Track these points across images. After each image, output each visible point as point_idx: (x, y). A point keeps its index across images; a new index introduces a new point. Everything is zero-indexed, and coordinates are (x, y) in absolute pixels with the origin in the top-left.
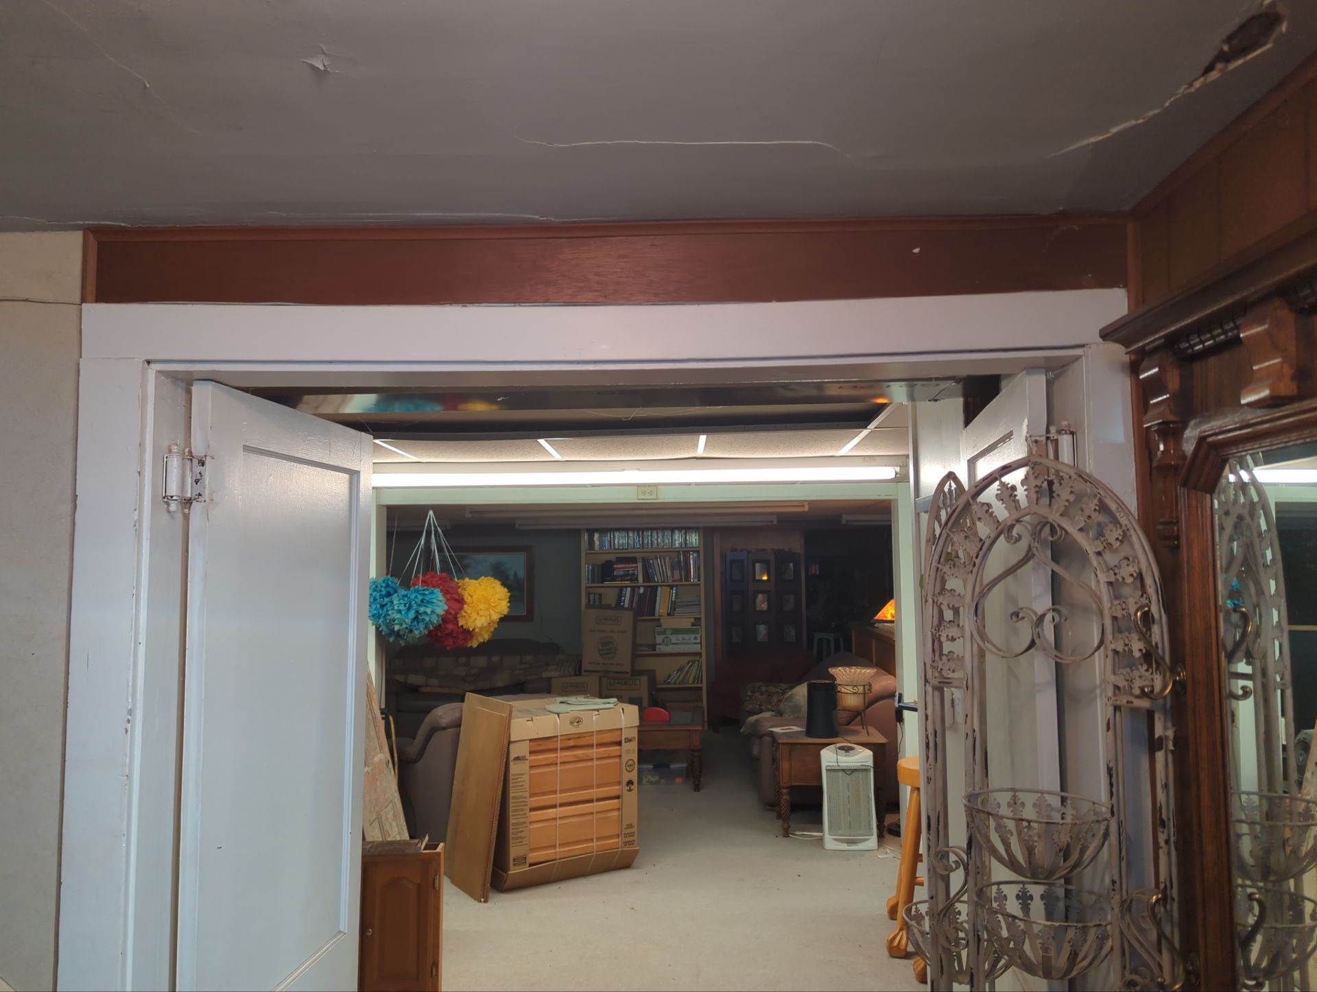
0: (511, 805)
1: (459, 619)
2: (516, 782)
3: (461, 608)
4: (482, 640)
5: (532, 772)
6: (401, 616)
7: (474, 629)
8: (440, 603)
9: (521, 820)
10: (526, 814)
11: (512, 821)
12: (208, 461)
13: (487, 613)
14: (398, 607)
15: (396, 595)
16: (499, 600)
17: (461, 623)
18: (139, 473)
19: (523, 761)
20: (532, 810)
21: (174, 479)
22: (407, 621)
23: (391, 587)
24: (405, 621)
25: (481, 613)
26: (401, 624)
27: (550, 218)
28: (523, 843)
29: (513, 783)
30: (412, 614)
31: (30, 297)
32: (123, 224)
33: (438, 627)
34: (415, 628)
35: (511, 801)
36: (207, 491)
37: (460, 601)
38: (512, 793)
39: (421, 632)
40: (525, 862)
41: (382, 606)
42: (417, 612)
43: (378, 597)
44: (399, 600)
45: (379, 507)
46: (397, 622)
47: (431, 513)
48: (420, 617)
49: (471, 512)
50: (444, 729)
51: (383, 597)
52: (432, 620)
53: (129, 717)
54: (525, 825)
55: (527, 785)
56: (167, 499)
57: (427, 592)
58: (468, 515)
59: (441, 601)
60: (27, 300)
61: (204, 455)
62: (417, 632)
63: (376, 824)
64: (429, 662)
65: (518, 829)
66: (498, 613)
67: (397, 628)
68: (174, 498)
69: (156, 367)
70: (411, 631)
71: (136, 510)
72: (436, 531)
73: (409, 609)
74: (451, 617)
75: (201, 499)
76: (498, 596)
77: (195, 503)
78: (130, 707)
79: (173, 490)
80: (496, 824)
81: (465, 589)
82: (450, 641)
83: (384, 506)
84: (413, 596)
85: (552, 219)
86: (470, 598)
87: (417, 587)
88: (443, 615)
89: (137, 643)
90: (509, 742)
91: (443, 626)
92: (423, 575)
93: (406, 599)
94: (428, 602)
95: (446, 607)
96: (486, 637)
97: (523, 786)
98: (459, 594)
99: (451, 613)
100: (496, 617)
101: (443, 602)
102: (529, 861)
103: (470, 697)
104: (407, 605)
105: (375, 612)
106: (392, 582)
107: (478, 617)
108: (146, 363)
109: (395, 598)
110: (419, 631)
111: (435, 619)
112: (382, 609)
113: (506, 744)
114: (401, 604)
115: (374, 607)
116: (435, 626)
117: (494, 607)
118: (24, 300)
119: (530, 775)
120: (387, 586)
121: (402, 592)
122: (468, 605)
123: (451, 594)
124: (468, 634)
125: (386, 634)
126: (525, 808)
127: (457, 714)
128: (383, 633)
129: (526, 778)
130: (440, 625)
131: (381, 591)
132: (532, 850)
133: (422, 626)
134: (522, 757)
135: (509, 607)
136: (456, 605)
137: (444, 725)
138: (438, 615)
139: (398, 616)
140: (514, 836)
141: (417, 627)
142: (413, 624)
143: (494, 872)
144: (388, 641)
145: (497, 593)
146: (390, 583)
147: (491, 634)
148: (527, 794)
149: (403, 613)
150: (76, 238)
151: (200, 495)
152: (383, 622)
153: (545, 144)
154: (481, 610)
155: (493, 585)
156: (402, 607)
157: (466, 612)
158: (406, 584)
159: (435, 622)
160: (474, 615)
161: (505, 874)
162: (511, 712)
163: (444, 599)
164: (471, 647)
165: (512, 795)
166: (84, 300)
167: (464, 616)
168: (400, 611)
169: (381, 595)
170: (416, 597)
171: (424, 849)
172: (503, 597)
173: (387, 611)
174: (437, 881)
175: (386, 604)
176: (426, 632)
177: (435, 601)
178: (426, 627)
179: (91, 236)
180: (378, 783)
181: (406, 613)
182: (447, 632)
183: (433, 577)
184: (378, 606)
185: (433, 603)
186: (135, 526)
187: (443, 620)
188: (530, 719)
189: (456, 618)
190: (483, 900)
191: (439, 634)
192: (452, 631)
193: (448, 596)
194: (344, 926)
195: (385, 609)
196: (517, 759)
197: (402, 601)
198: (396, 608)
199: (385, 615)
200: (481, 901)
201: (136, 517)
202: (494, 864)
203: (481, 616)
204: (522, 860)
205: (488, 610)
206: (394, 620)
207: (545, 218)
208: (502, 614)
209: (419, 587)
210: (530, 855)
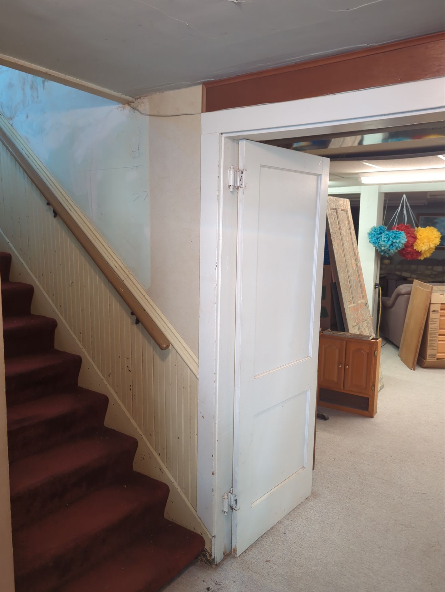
0: (429, 331)
1: (414, 246)
2: (433, 322)
3: (415, 241)
4: (426, 257)
5: (441, 318)
6: (385, 244)
7: (421, 251)
8: (403, 238)
9: (434, 339)
10: (436, 336)
11: (429, 338)
12: (244, 172)
13: (428, 244)
14: (384, 239)
15: (383, 233)
16: (436, 238)
17: (415, 248)
18: (218, 177)
19: (437, 313)
20: (440, 335)
21: (232, 179)
22: (387, 245)
23: (382, 230)
24: (386, 246)
25: (425, 244)
26: (385, 247)
27: (372, 44)
28: (434, 349)
29: (431, 322)
30: (390, 243)
31: (188, 113)
32: (212, 80)
33: (403, 249)
34: (391, 249)
35: (429, 329)
36: (244, 184)
37: (415, 238)
38: (430, 326)
39: (394, 251)
40: (435, 357)
41: (377, 239)
42: (392, 241)
43: (376, 234)
44: (385, 236)
45: (380, 194)
46: (383, 246)
47: (404, 196)
48: (394, 244)
49: (430, 195)
50: (403, 295)
51: (378, 234)
52: (399, 246)
53: (217, 265)
54: (436, 341)
55: (438, 324)
56: (230, 186)
57: (398, 233)
58: (428, 197)
59: (404, 237)
60: (186, 114)
61: (242, 169)
62: (392, 251)
63: (357, 327)
64: (413, 267)
65: (432, 342)
66: (434, 244)
67: (383, 248)
68: (231, 186)
69: (224, 135)
70: (389, 250)
71: (217, 191)
72: (406, 206)
73: (389, 240)
74: (410, 245)
75: (242, 186)
76: (435, 236)
77: (240, 188)
78: (217, 261)
79: (231, 183)
80: (421, 338)
81: (417, 232)
82: (409, 256)
83: (383, 193)
84: (390, 235)
85: (374, 44)
86: (420, 236)
87: (393, 230)
88: (405, 244)
89: (219, 239)
90: (430, 303)
91: (406, 249)
92: (398, 225)
93: (387, 235)
94: (398, 237)
95: (406, 240)
96: (428, 255)
97: (436, 324)
98: (414, 234)
99: (409, 243)
100: (433, 246)
101: (405, 238)
102: (437, 357)
103: (416, 282)
104: (388, 238)
105: (374, 241)
106: (383, 228)
107: (423, 246)
108: (221, 135)
109: (383, 235)
110: (393, 251)
111: (401, 245)
112: (377, 240)
113: (428, 304)
114: (385, 238)
115: (374, 239)
116: (401, 248)
117: (432, 241)
118: (185, 115)
119: (440, 319)
120: (381, 229)
121: (387, 232)
122: (419, 239)
123: (410, 234)
124: (419, 253)
125: (380, 252)
126: (436, 333)
127: (409, 289)
128: (379, 251)
129: (438, 320)
130: (403, 248)
131: (377, 232)
132: (438, 353)
133: (394, 248)
134: (437, 311)
135: (440, 241)
136: (412, 240)
137: (403, 293)
138: (402, 243)
139: (384, 243)
140: (430, 345)
141: (392, 248)
142: (390, 247)
143: (418, 357)
144: (381, 254)
145: (434, 235)
146: (382, 228)
147: (431, 254)
148: (438, 328)
149: (386, 242)
150: (200, 87)
151: (241, 185)
152: (377, 245)
153: (345, 10)
154: (425, 242)
155: (432, 231)
156: (385, 239)
157: (417, 243)
158: (390, 228)
159: (401, 247)
160: (421, 245)
161: (424, 360)
162: (432, 290)
163: (406, 236)
164: (420, 260)
165: (430, 327)
166: (202, 112)
167: (416, 245)
168: (384, 241)
169: (377, 234)
170: (392, 235)
171: (372, 339)
172: (437, 237)
173: (379, 241)
174: (376, 353)
175: (379, 238)
176: (397, 251)
177: (401, 237)
178: (396, 249)
179: (204, 86)
180: (359, 311)
181: (387, 242)
182: (407, 252)
183: (402, 226)
184: (376, 238)
185: (400, 238)
186: (217, 197)
187: (405, 246)
188: (442, 294)
189: (412, 246)
190: (412, 369)
191: (404, 253)
192: (410, 251)
193: (409, 235)
194: (310, 355)
195: (378, 240)
196: (434, 311)
197: (385, 237)
198: (383, 239)
199: (379, 242)
200: (411, 369)
201: (218, 194)
202: (419, 355)
203: (425, 245)
204: (433, 356)
205: (428, 242)
206: (382, 245)
207: (370, 45)
208: (436, 245)
209: (394, 231)
210: (438, 355)
